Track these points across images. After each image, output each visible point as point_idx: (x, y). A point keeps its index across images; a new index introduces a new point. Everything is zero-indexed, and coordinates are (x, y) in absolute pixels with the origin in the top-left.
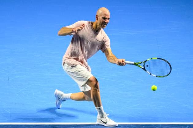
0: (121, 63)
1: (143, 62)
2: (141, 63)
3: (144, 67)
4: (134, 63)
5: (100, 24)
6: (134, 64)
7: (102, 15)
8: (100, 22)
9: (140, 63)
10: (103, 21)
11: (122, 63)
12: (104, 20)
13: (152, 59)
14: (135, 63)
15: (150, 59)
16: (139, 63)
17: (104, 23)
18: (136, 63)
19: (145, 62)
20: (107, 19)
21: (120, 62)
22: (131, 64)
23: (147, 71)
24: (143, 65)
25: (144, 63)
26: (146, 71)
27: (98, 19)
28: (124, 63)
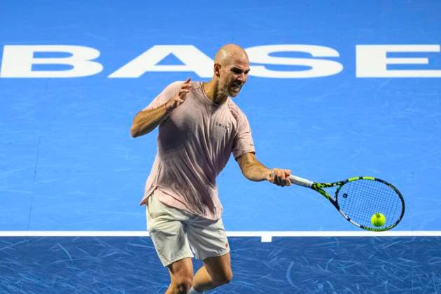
0: (280, 178)
1: (337, 184)
2: (332, 185)
3: (336, 197)
4: (312, 183)
5: (225, 86)
6: (312, 187)
7: (229, 64)
8: (227, 81)
9: (329, 186)
10: (232, 78)
11: (284, 178)
12: (236, 76)
13: (361, 178)
14: (316, 185)
15: (358, 178)
16: (326, 186)
17: (235, 83)
18: (319, 185)
19: (343, 183)
20: (243, 74)
21: (279, 175)
22: (305, 185)
23: (341, 211)
24: (336, 190)
25: (338, 186)
26: (338, 209)
27: (221, 74)
28: (288, 178)
